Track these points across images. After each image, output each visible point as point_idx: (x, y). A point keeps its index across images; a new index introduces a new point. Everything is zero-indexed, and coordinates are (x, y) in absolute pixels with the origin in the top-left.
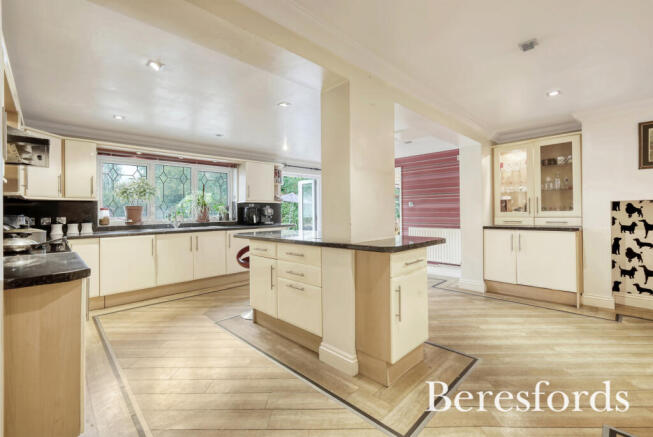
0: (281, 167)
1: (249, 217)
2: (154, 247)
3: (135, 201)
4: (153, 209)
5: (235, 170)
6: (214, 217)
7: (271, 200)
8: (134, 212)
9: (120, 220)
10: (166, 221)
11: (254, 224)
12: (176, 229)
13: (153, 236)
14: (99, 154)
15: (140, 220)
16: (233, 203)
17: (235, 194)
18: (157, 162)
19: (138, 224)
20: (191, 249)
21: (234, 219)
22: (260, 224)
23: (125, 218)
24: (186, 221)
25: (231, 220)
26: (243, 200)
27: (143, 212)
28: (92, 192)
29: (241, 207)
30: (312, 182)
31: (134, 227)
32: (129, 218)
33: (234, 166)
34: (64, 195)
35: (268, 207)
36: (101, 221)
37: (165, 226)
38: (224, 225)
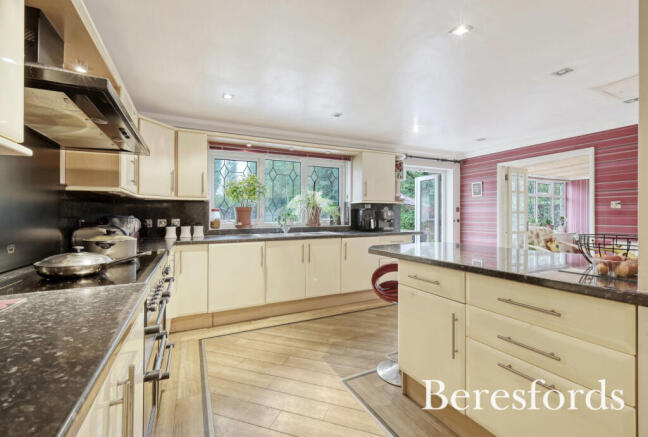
0: (402, 158)
1: (364, 220)
2: (263, 256)
3: (246, 201)
4: (262, 210)
5: (349, 163)
6: (325, 222)
7: (391, 200)
8: (243, 213)
9: (229, 223)
10: (275, 224)
11: (371, 230)
12: (286, 235)
13: (262, 243)
14: (211, 148)
15: (249, 224)
16: (346, 204)
17: (348, 192)
18: (267, 156)
19: (247, 228)
20: (303, 260)
21: (346, 223)
22: (378, 230)
23: (235, 221)
24: (295, 224)
25: (343, 224)
26: (358, 200)
27: (252, 214)
28: (203, 191)
29: (355, 209)
30: (435, 177)
31: (243, 231)
32: (239, 220)
33: (347, 158)
34: (176, 194)
35: (386, 209)
36: (212, 224)
37: (273, 231)
38: (336, 230)
